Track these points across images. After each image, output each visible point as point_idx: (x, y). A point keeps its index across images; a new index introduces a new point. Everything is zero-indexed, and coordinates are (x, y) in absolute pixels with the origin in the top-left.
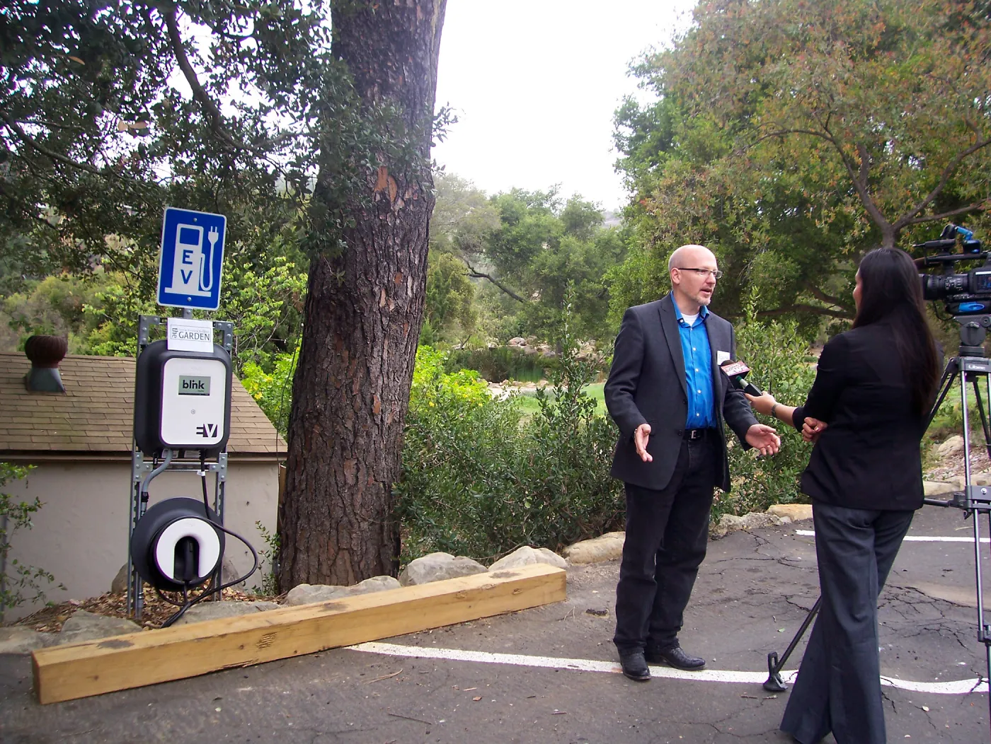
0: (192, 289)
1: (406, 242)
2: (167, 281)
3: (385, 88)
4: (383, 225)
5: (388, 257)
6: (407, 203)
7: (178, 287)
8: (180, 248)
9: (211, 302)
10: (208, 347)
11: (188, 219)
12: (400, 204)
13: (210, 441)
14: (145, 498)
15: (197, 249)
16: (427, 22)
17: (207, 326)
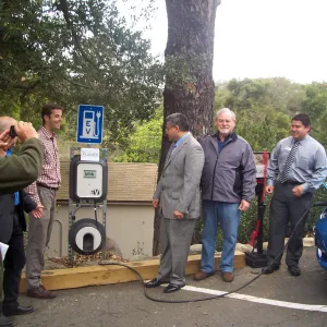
0: (90, 136)
1: (201, 111)
2: (80, 133)
3: (189, 47)
4: (190, 105)
5: (193, 118)
6: (201, 94)
7: (85, 135)
8: (85, 120)
9: (98, 141)
10: (97, 159)
11: (88, 108)
12: (198, 95)
13: (97, 196)
14: (74, 218)
15: (92, 120)
16: (206, 17)
17: (97, 151)
